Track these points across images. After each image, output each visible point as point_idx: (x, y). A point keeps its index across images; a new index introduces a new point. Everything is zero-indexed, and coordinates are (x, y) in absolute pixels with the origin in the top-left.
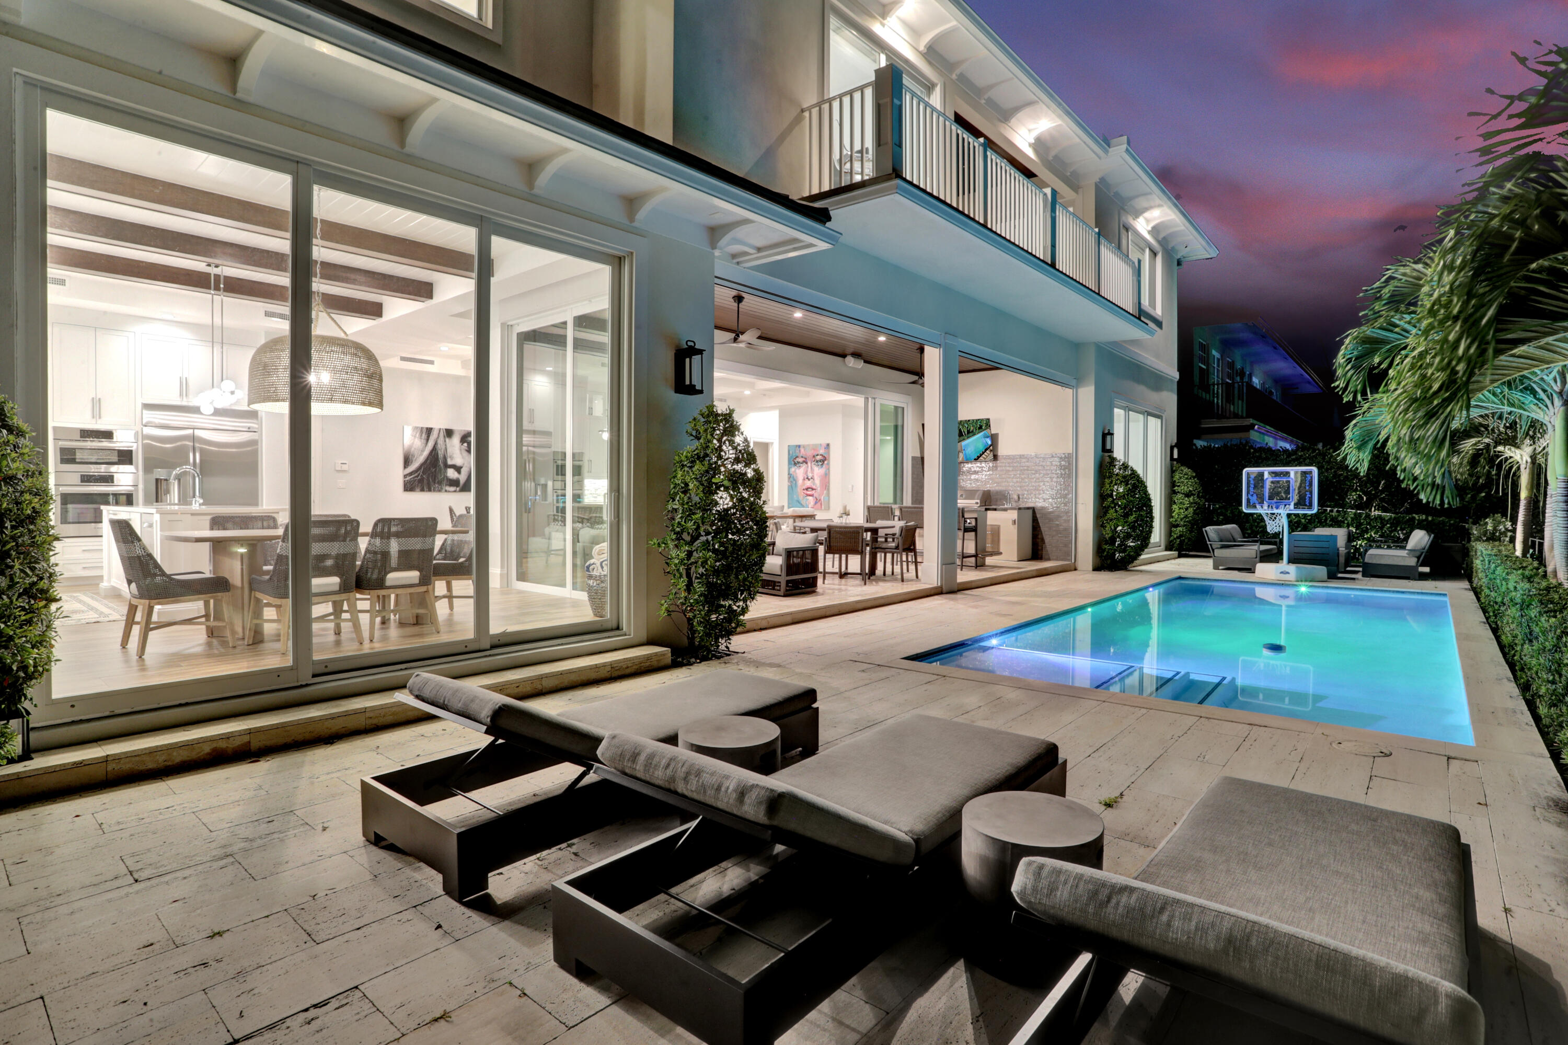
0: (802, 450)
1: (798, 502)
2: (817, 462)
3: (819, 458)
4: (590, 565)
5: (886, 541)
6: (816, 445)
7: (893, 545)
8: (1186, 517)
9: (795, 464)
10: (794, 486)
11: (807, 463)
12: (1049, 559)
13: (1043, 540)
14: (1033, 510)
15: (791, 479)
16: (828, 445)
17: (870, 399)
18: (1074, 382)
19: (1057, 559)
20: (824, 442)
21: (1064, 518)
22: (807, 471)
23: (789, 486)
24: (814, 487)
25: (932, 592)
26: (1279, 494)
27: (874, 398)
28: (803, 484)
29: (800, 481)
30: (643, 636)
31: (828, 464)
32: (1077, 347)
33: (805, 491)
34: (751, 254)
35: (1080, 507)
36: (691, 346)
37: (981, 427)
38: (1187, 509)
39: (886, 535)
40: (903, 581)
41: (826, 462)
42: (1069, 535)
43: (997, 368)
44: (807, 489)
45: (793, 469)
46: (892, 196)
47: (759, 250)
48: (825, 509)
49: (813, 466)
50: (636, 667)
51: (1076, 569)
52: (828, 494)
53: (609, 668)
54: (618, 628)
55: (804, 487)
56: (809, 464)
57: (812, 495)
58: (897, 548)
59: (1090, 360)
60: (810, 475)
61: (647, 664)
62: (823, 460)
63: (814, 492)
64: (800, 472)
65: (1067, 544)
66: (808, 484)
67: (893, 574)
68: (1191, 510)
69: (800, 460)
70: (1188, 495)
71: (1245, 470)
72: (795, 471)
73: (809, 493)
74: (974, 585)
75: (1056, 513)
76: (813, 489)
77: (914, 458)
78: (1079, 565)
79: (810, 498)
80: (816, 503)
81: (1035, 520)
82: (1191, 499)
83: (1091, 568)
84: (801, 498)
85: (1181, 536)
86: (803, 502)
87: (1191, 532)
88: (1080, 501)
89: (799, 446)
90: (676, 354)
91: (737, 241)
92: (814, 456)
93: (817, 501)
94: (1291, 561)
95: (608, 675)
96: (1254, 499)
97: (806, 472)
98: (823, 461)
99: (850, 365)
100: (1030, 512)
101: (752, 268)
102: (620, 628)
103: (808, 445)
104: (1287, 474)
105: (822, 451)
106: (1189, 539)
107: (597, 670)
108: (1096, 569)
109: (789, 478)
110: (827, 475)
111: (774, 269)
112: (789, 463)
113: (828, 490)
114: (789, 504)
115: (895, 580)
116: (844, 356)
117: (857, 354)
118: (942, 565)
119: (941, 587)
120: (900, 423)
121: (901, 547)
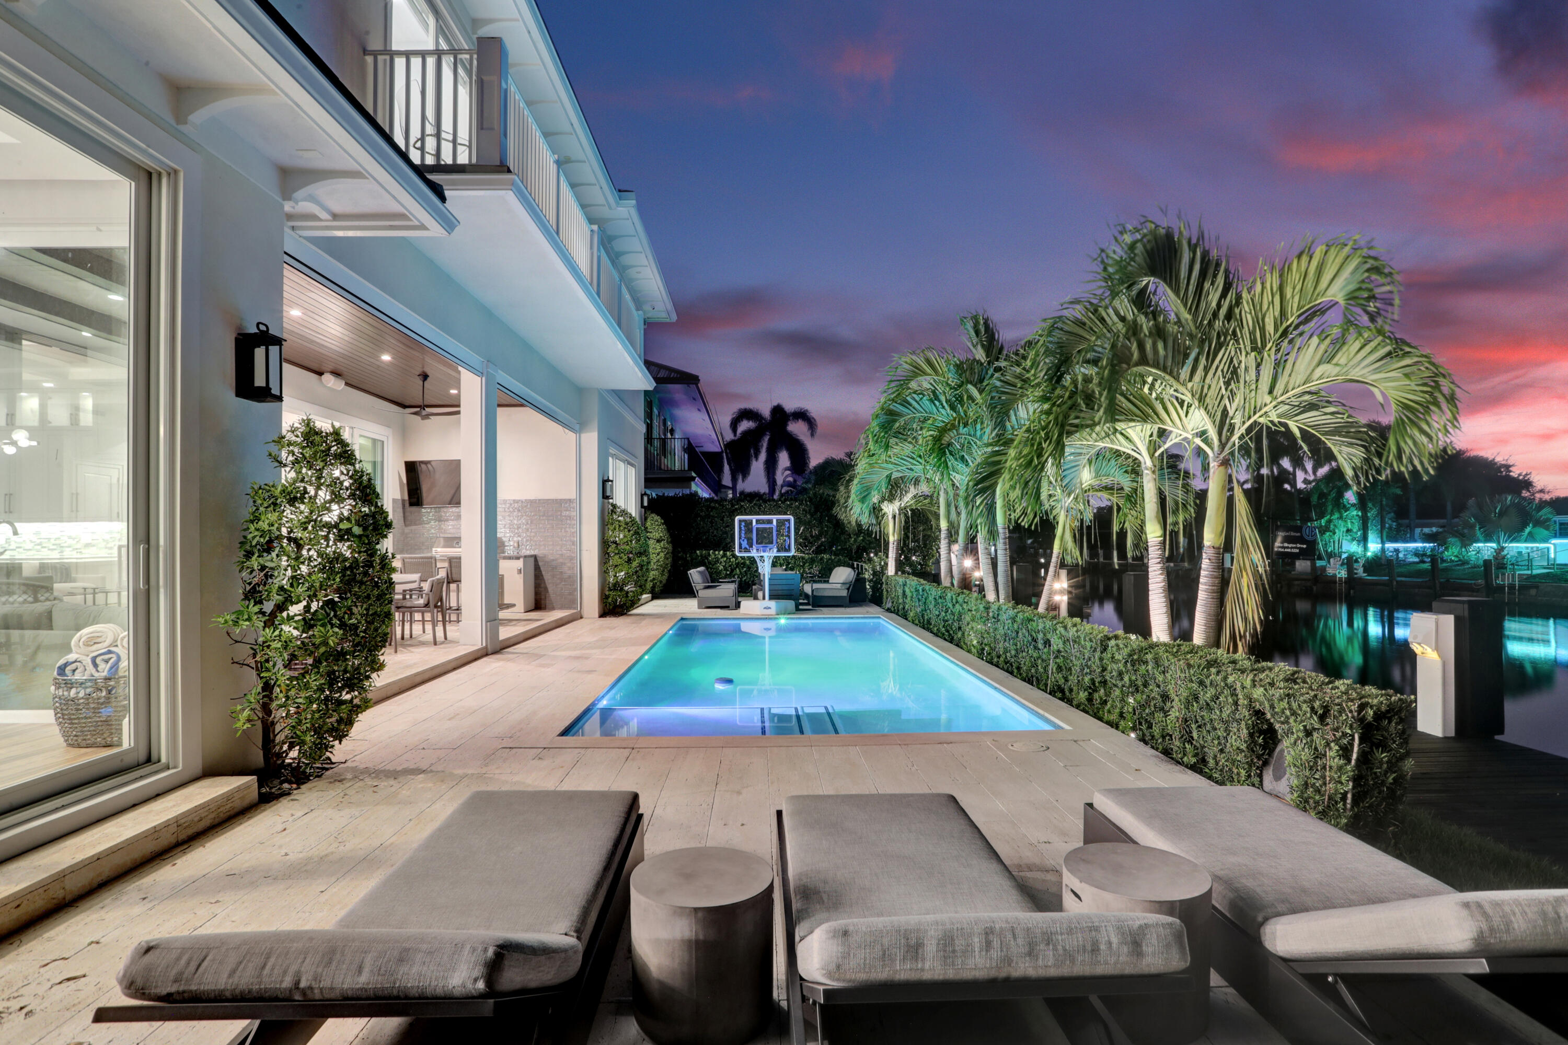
4: (66, 665)
5: (404, 598)
7: (421, 602)
8: (658, 561)
12: (553, 609)
13: (546, 589)
14: (535, 558)
17: (347, 429)
18: (577, 427)
19: (562, 608)
21: (569, 565)
25: (479, 654)
26: (764, 538)
27: (352, 428)
30: (197, 766)
32: (581, 391)
34: (320, 220)
35: (584, 553)
36: (261, 331)
38: (658, 554)
39: (404, 591)
42: (573, 582)
43: (522, 405)
46: (503, 192)
47: (335, 216)
50: (212, 816)
51: (581, 618)
53: (173, 828)
54: (149, 760)
58: (427, 605)
59: (594, 407)
61: (228, 807)
65: (572, 592)
67: (411, 637)
68: (662, 555)
70: (658, 541)
71: (737, 518)
74: (512, 642)
75: (561, 561)
77: (394, 501)
78: (585, 614)
81: (537, 568)
82: (662, 544)
83: (597, 615)
85: (654, 579)
87: (662, 575)
88: (584, 547)
90: (237, 339)
91: (312, 199)
94: (772, 597)
95: (173, 840)
96: (745, 544)
99: (329, 384)
100: (532, 560)
101: (308, 239)
102: (154, 757)
104: (770, 522)
106: (661, 582)
107: (156, 835)
108: (603, 615)
111: (331, 246)
115: (423, 644)
116: (320, 374)
117: (337, 374)
118: (487, 622)
119: (486, 647)
120: (379, 459)
121: (432, 604)
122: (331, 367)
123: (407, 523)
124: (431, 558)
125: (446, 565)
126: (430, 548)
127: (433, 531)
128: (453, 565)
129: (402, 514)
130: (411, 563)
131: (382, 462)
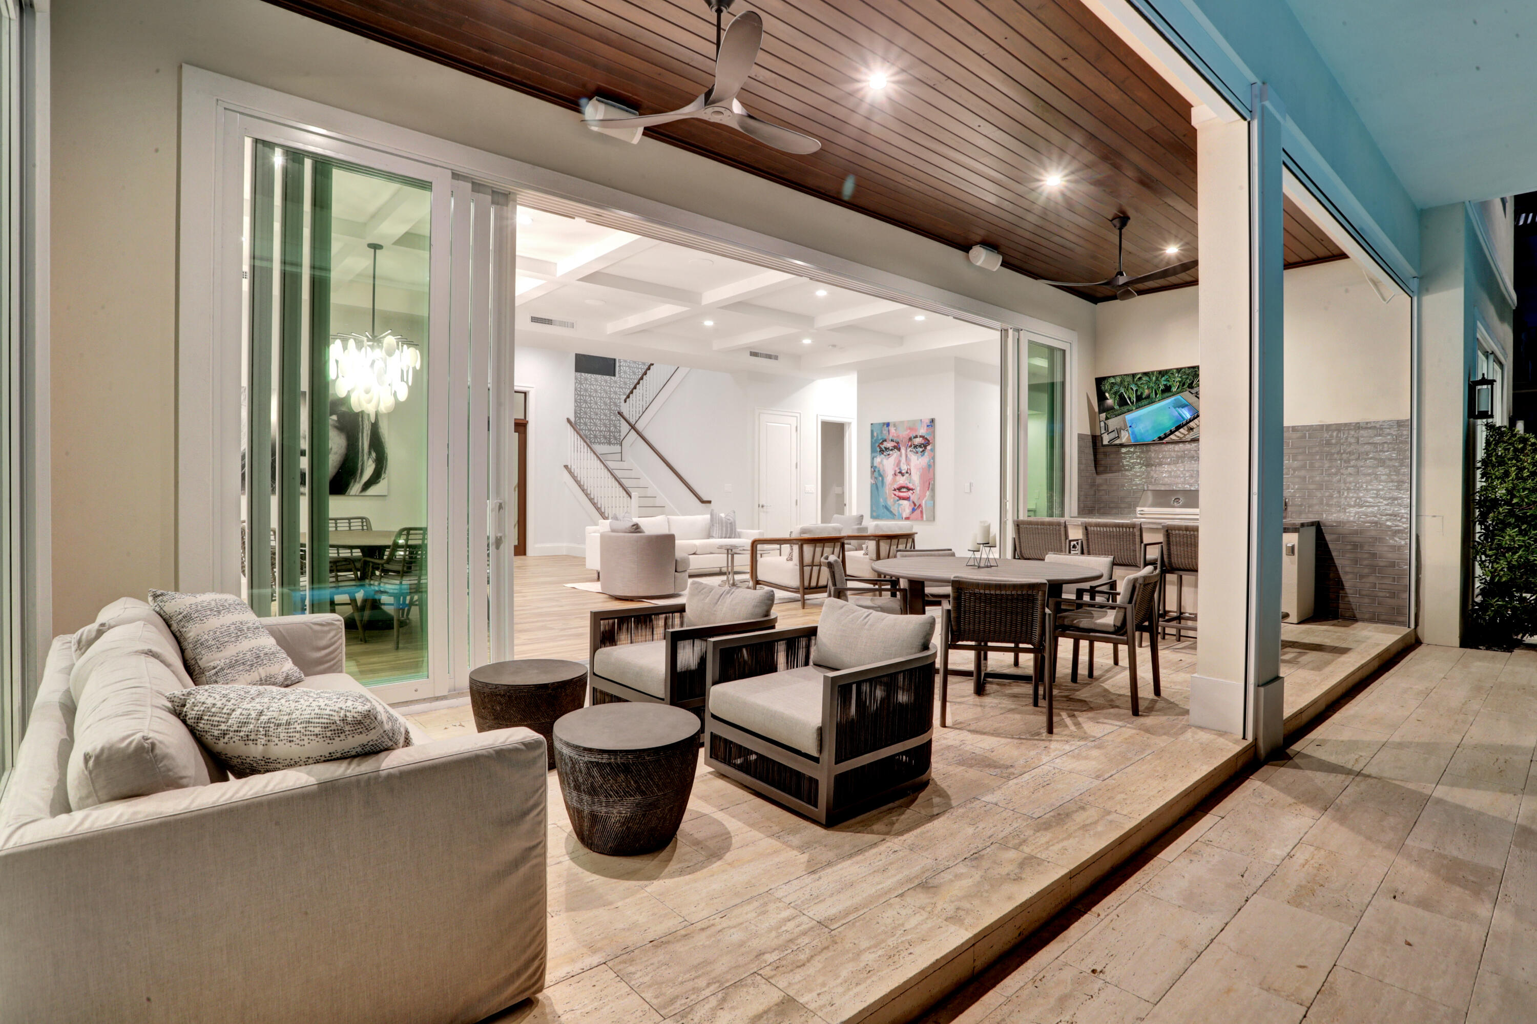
0: (892, 429)
1: (886, 508)
2: (916, 447)
3: (918, 441)
6: (914, 422)
7: (1109, 619)
9: (882, 451)
10: (879, 484)
11: (899, 450)
12: (1353, 621)
14: (1318, 526)
15: (876, 474)
16: (933, 421)
17: (1010, 332)
18: (1414, 284)
20: (927, 417)
21: (1392, 542)
22: (899, 462)
23: (872, 485)
24: (911, 486)
27: (1017, 329)
28: (894, 481)
29: (889, 478)
31: (933, 450)
33: (897, 493)
37: (1167, 389)
40: (1136, 712)
41: (929, 448)
42: (1401, 574)
44: (899, 489)
45: (878, 460)
48: (928, 520)
49: (910, 454)
51: (1420, 647)
52: (933, 497)
55: (896, 486)
56: (903, 450)
57: (907, 499)
60: (904, 468)
62: (925, 445)
63: (909, 493)
64: (888, 464)
65: (1398, 593)
66: (902, 481)
69: (889, 445)
72: (881, 462)
73: (901, 494)
75: (1373, 533)
76: (909, 489)
79: (905, 502)
80: (913, 510)
81: (1322, 546)
83: (1454, 642)
84: (890, 502)
86: (894, 509)
89: (888, 425)
92: (910, 439)
93: (916, 507)
97: (898, 464)
98: (925, 447)
99: (979, 264)
100: (1313, 530)
103: (902, 422)
105: (922, 431)
109: (873, 472)
110: (931, 467)
112: (873, 450)
113: (933, 490)
114: (872, 511)
115: (1109, 702)
116: (966, 248)
117: (990, 245)
118: (1258, 686)
119: (1255, 745)
120: (1058, 379)
121: (1130, 626)
122: (980, 233)
123: (1100, 469)
124: (1133, 526)
125: (1160, 538)
126: (1131, 507)
127: (1137, 481)
128: (1173, 539)
129: (1092, 457)
130: (1098, 533)
131: (1063, 384)
